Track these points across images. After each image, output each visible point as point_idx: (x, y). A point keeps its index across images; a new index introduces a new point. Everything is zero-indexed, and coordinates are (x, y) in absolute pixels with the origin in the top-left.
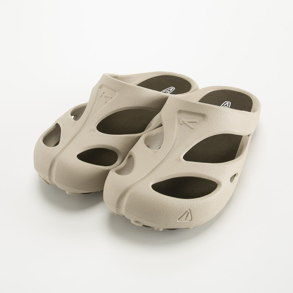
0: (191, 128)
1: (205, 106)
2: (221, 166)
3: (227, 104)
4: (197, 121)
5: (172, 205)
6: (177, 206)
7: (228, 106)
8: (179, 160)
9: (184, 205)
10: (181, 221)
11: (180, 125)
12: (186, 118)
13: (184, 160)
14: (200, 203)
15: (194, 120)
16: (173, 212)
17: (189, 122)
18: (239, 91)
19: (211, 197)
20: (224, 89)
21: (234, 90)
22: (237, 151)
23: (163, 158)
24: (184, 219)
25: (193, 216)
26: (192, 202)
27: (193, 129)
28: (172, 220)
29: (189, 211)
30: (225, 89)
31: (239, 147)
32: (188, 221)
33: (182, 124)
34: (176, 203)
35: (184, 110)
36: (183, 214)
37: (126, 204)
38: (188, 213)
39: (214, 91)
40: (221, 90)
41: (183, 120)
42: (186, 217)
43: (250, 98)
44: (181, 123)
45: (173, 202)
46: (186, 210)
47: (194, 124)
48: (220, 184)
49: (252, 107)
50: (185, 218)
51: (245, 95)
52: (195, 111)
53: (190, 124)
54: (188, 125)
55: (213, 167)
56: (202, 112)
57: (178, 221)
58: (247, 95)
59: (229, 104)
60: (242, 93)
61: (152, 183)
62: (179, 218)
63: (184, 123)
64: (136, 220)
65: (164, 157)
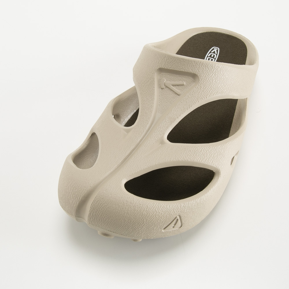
0: (176, 94)
1: (194, 61)
2: (219, 146)
3: (215, 50)
4: (185, 84)
5: (155, 213)
6: (162, 214)
7: (216, 53)
8: (162, 142)
9: (172, 211)
10: (167, 231)
11: (161, 90)
12: (169, 80)
13: (168, 141)
14: (194, 204)
15: (180, 83)
16: (157, 222)
17: (173, 85)
18: (228, 34)
19: (207, 194)
20: (209, 31)
21: (222, 32)
22: (234, 116)
23: (139, 140)
24: (172, 228)
25: (183, 222)
26: (183, 205)
27: (179, 95)
28: (155, 231)
29: (178, 217)
30: (211, 31)
31: (235, 110)
32: (177, 229)
33: (164, 89)
34: (160, 209)
35: (166, 68)
36: (170, 222)
37: (89, 213)
38: (178, 220)
39: (198, 34)
40: (207, 33)
41: (165, 82)
42: (175, 225)
43: (243, 42)
44: (162, 87)
45: (156, 208)
46: (175, 216)
47: (180, 87)
48: (219, 172)
49: (247, 55)
50: (173, 226)
51: (236, 38)
52: (182, 70)
53: (174, 88)
54: (172, 90)
55: (209, 149)
56: (190, 71)
57: (163, 231)
58: (239, 39)
59: (217, 51)
60: (232, 36)
61: (125, 181)
62: (164, 227)
63: (167, 87)
64: (104, 233)
65: (141, 138)
